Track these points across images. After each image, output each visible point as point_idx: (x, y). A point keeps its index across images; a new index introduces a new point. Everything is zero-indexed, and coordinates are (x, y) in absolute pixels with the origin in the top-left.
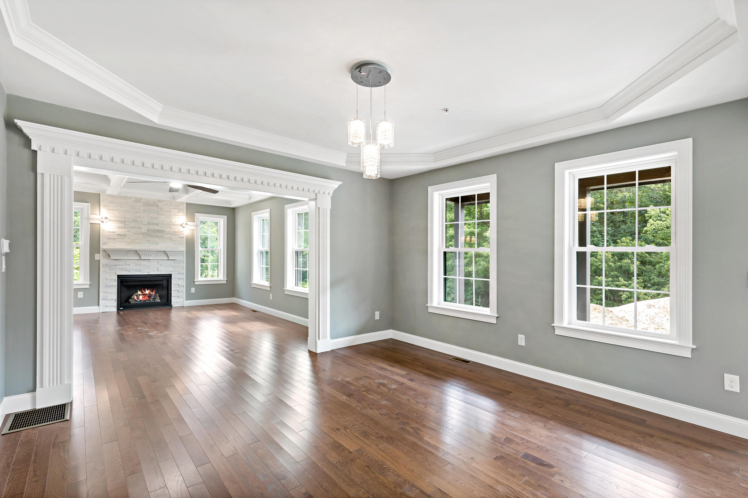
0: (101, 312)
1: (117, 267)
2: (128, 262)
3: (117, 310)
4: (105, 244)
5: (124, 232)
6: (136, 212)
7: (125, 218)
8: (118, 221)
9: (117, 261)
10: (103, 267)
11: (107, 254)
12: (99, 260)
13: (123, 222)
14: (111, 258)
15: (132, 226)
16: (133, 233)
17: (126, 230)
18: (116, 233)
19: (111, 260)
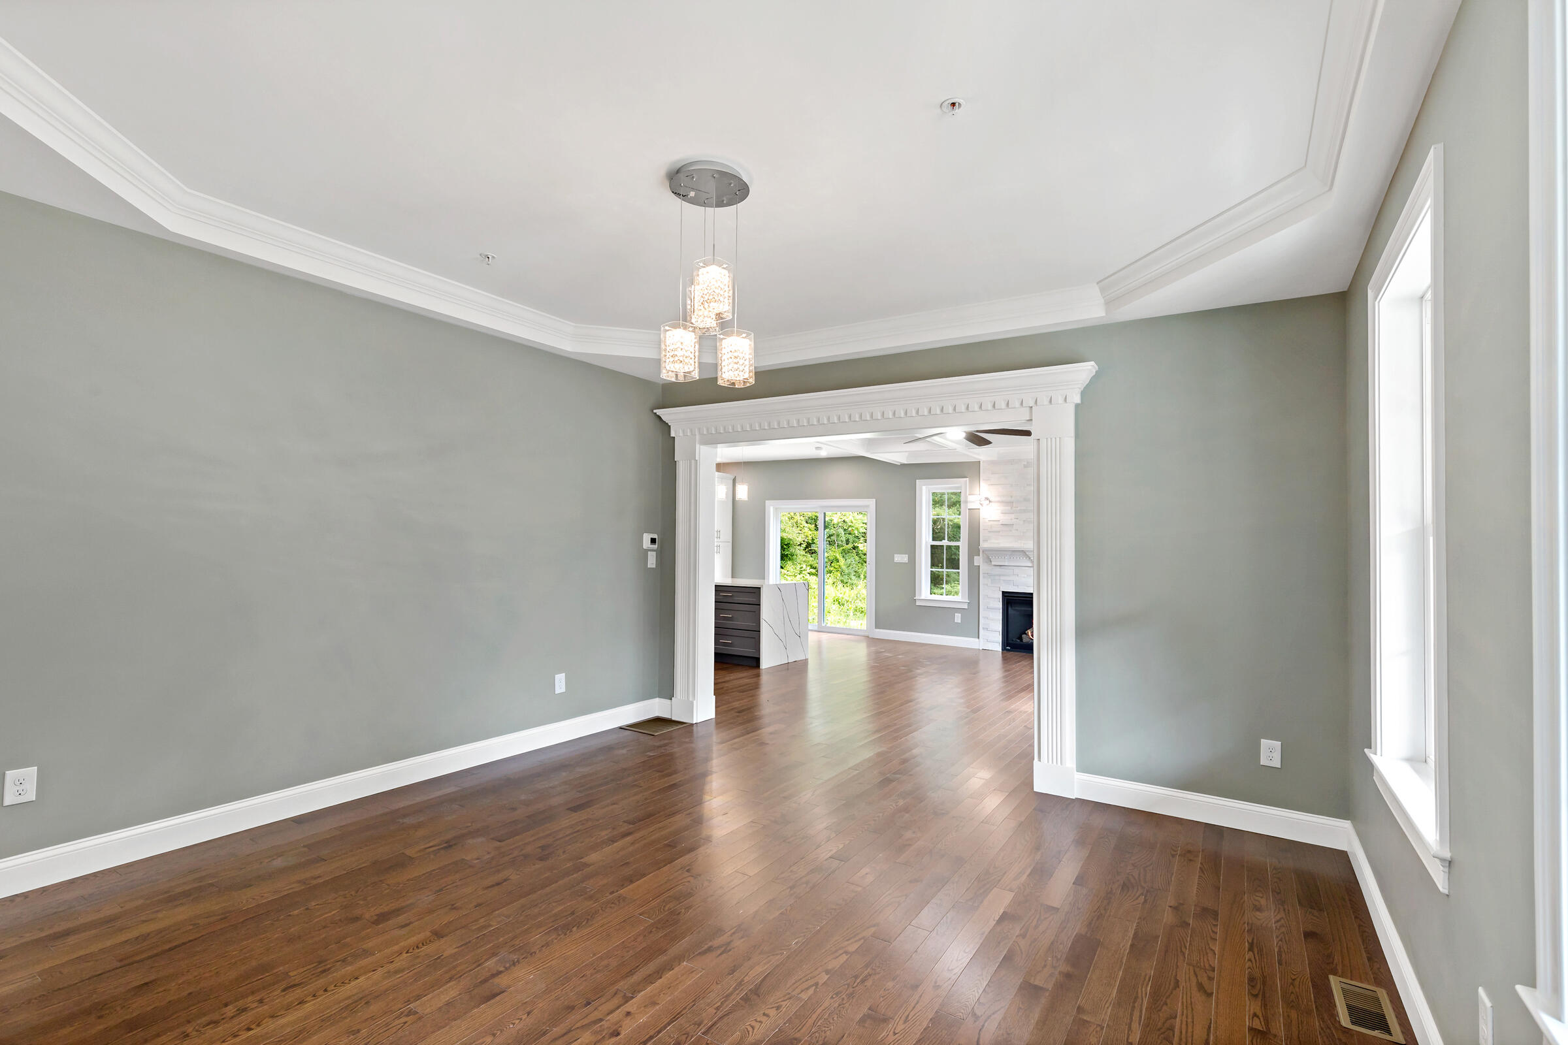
0: (981, 649)
1: (1002, 578)
2: (1017, 570)
3: (1002, 650)
4: (985, 541)
5: (1011, 519)
6: (1027, 485)
7: (1011, 497)
8: (1002, 502)
9: (1002, 567)
10: (984, 577)
11: (990, 555)
12: (979, 566)
13: (1009, 503)
14: (993, 563)
15: (1023, 508)
16: (1024, 521)
17: (1013, 516)
18: (1001, 522)
19: (993, 567)
